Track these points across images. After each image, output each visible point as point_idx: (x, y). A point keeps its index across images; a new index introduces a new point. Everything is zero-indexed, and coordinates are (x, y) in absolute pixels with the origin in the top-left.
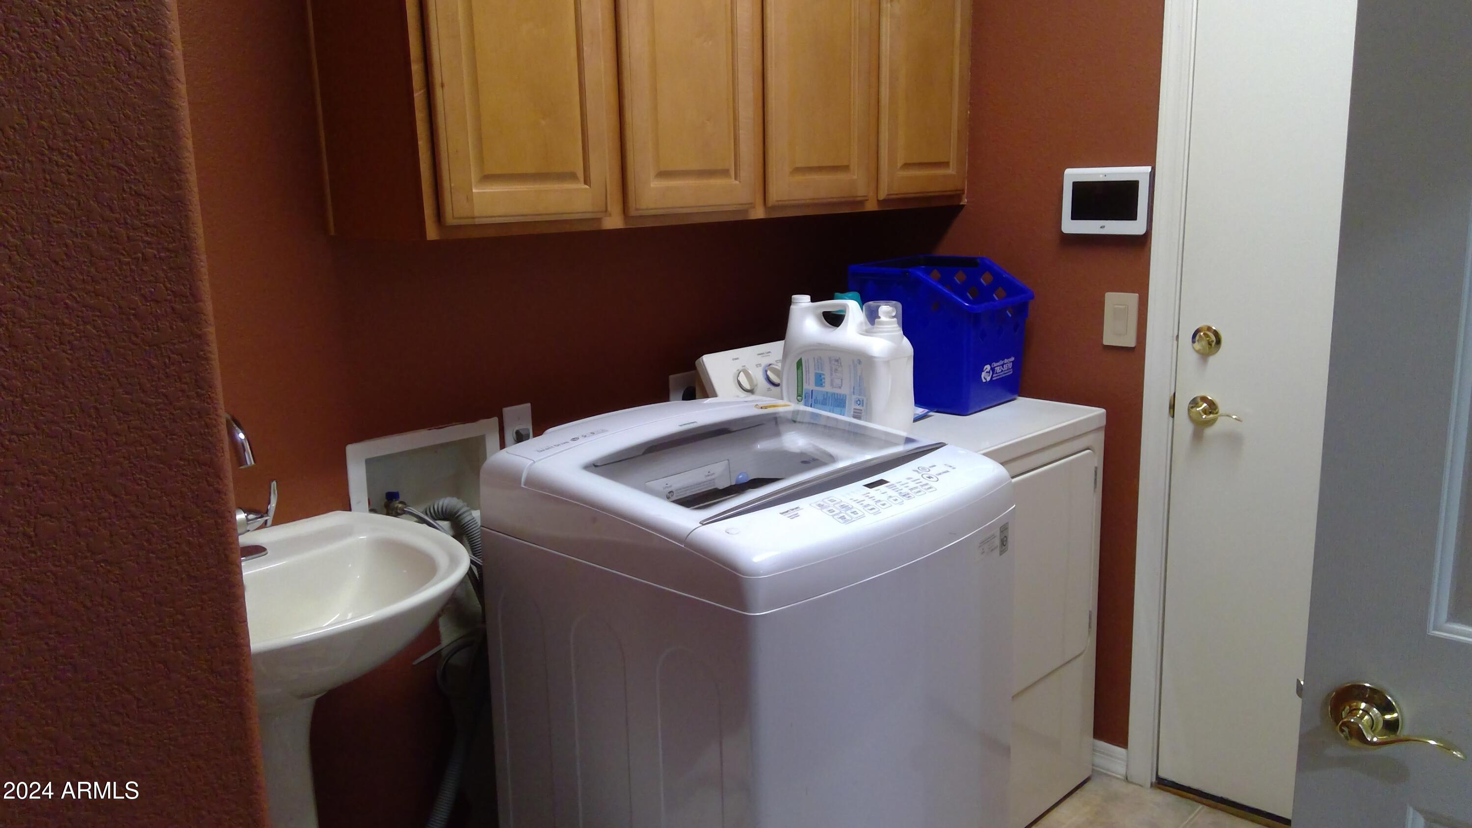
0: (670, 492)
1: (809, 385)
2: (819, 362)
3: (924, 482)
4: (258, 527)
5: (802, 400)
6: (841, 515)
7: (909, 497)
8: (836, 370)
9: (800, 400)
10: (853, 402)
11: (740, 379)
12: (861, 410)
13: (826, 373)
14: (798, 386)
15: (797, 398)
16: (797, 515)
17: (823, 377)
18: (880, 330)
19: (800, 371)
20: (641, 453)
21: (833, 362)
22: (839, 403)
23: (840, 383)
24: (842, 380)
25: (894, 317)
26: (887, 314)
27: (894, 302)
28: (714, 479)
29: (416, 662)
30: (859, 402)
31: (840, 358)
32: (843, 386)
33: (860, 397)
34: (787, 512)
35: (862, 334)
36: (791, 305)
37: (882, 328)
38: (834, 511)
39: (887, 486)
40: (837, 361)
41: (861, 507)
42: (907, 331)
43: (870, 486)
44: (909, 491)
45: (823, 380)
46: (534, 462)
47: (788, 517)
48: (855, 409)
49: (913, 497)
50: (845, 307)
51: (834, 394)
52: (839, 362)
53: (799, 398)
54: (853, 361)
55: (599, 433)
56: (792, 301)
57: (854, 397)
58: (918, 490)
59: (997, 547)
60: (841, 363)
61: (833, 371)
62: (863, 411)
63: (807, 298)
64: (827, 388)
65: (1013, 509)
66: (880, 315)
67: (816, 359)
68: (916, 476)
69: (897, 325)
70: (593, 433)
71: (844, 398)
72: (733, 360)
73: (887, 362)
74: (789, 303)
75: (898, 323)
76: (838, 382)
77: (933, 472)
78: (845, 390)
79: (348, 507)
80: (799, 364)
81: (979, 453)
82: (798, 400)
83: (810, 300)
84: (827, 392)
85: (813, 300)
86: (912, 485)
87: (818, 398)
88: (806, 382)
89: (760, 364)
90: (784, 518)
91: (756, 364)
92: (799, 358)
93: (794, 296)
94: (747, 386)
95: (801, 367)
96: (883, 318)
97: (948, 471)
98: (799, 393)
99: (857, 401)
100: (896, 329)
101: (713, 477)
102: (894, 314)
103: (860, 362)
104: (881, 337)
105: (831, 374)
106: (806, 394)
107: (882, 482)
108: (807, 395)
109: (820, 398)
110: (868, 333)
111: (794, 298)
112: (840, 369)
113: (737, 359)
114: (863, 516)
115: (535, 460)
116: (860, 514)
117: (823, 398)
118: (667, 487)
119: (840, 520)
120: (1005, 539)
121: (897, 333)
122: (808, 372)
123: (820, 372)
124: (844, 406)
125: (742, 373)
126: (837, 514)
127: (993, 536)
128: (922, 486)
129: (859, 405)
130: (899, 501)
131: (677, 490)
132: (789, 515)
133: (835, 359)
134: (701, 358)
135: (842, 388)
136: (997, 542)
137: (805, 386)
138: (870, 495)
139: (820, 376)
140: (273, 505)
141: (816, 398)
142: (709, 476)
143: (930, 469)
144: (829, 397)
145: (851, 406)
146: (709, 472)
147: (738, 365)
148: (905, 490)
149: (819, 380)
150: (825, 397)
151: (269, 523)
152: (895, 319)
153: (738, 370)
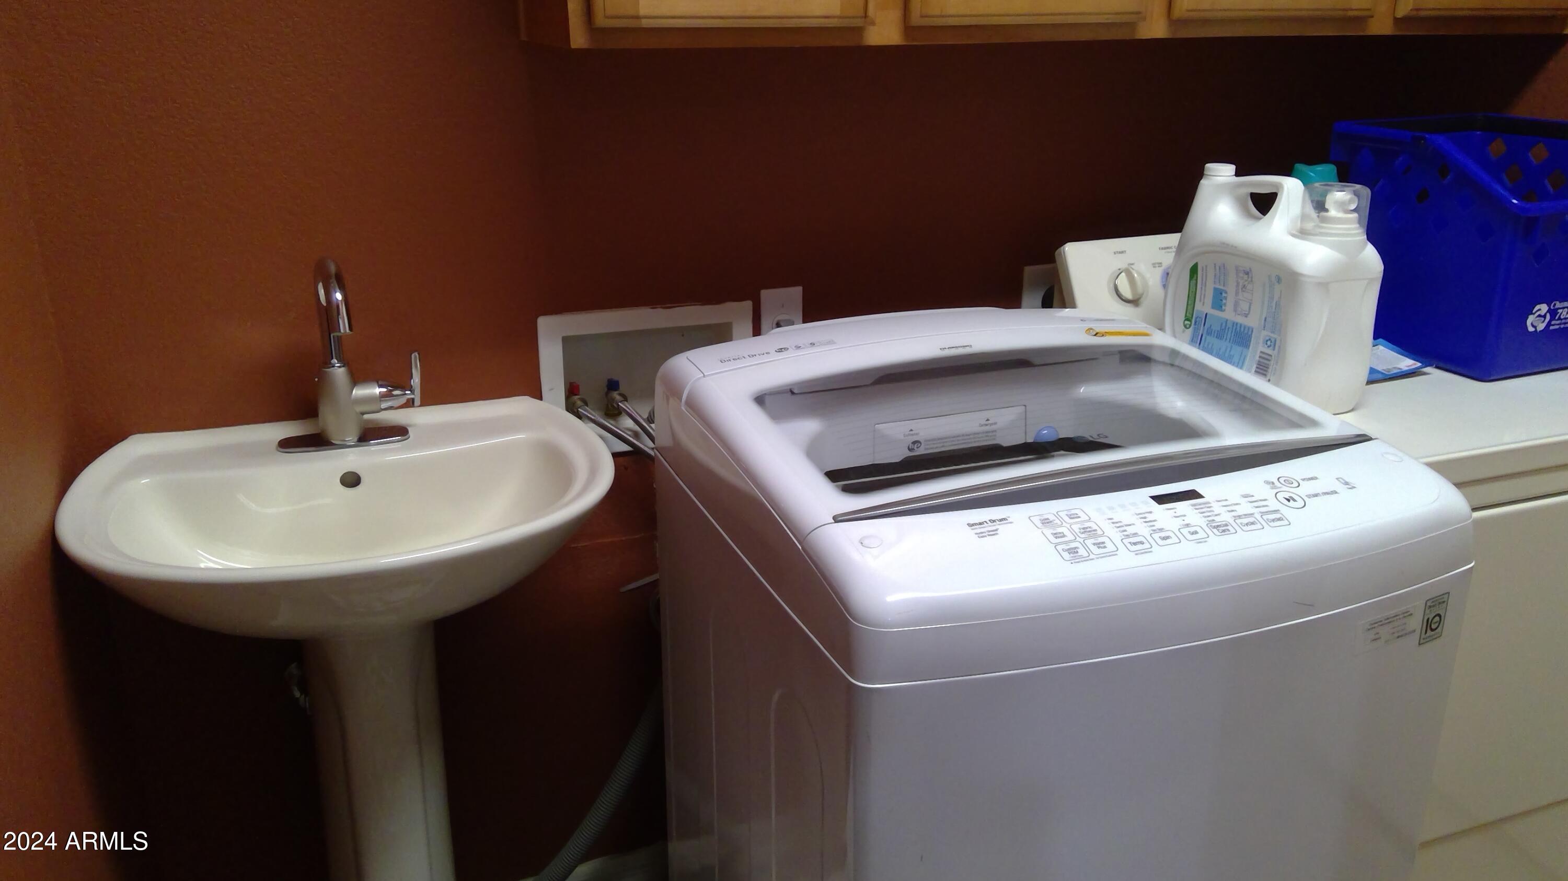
0: (914, 443)
1: (1204, 306)
2: (1222, 271)
3: (1273, 504)
4: (400, 405)
5: (1190, 326)
6: (1073, 545)
7: (1224, 531)
8: (1244, 286)
9: (1188, 326)
10: (1261, 341)
11: (1118, 282)
12: (1271, 356)
13: (1231, 289)
14: (1187, 304)
15: (1184, 323)
16: (994, 533)
17: (1224, 295)
18: (1323, 231)
19: (1193, 282)
20: (870, 382)
21: (1241, 275)
22: (1242, 337)
23: (1248, 310)
24: (1250, 304)
25: (1355, 210)
26: (1342, 206)
27: (1358, 187)
28: (995, 431)
29: (623, 589)
30: (1269, 343)
31: (1251, 270)
32: (1251, 312)
33: (1272, 335)
34: (980, 524)
35: (1293, 235)
36: (1201, 180)
37: (1325, 228)
38: (1064, 536)
39: (1193, 505)
40: (1247, 273)
41: (1116, 536)
42: (1374, 235)
43: (1160, 499)
44: (1231, 521)
45: (1224, 301)
46: (704, 376)
47: (976, 534)
48: (1261, 352)
49: (1232, 531)
50: (1279, 186)
51: (1237, 324)
52: (1250, 275)
53: (1186, 322)
54: (1269, 277)
55: (822, 344)
56: (1205, 173)
57: (1265, 334)
58: (1251, 520)
59: (1414, 631)
60: (1252, 278)
61: (1240, 287)
62: (1273, 357)
63: (1230, 169)
64: (1228, 314)
65: (1470, 568)
66: (1327, 206)
67: (1218, 268)
68: (1268, 493)
69: (1358, 225)
70: (813, 344)
71: (1250, 333)
72: (1115, 253)
73: (1324, 285)
74: (1200, 174)
75: (1360, 222)
76: (1244, 306)
77: (1306, 488)
78: (1252, 321)
79: (538, 394)
80: (1194, 271)
81: (1422, 460)
82: (1185, 326)
83: (1234, 174)
84: (1227, 320)
85: (1238, 174)
86: (1245, 508)
87: (1213, 328)
88: (1200, 301)
89: (1161, 263)
90: (971, 532)
91: (1153, 262)
92: (1194, 263)
93: (1208, 165)
94: (1127, 293)
95: (1195, 276)
96: (1333, 212)
97: (1335, 492)
98: (1188, 315)
99: (1267, 341)
100: (1357, 231)
101: (994, 427)
102: (1353, 207)
103: (1279, 280)
104: (1322, 243)
105: (1237, 293)
106: (1196, 318)
107: (1192, 495)
108: (1198, 320)
109: (1216, 327)
110: (1302, 234)
111: (1209, 169)
112: (1249, 287)
113: (1122, 252)
114: (1113, 554)
115: (705, 374)
116: (1110, 547)
117: (1219, 329)
118: (912, 435)
119: (1066, 555)
120: (1437, 619)
121: (1358, 238)
122: (1204, 284)
123: (1221, 287)
124: (1247, 346)
125: (1123, 274)
126: (1066, 543)
127: (1408, 614)
128: (1263, 514)
129: (1268, 347)
130: (1202, 535)
131: (926, 441)
132: (979, 531)
133: (1244, 270)
134: (1062, 248)
135: (1249, 316)
136: (1416, 623)
137: (1198, 306)
138: (1150, 517)
139: (1221, 294)
140: (417, 381)
141: (1211, 326)
142: (986, 425)
143: (1301, 482)
144: (1229, 328)
145: (1257, 348)
146: (988, 420)
147: (1120, 263)
148: (1226, 517)
149: (1219, 300)
150: (1223, 327)
151: (417, 402)
152: (1355, 215)
153: (1119, 269)
